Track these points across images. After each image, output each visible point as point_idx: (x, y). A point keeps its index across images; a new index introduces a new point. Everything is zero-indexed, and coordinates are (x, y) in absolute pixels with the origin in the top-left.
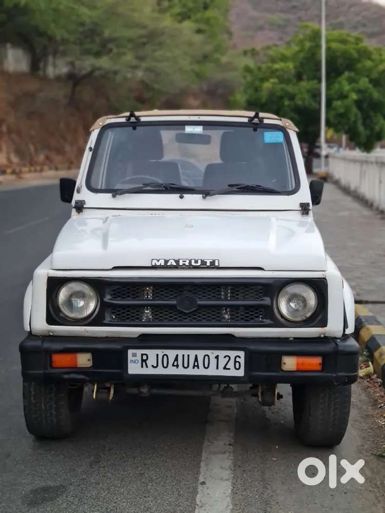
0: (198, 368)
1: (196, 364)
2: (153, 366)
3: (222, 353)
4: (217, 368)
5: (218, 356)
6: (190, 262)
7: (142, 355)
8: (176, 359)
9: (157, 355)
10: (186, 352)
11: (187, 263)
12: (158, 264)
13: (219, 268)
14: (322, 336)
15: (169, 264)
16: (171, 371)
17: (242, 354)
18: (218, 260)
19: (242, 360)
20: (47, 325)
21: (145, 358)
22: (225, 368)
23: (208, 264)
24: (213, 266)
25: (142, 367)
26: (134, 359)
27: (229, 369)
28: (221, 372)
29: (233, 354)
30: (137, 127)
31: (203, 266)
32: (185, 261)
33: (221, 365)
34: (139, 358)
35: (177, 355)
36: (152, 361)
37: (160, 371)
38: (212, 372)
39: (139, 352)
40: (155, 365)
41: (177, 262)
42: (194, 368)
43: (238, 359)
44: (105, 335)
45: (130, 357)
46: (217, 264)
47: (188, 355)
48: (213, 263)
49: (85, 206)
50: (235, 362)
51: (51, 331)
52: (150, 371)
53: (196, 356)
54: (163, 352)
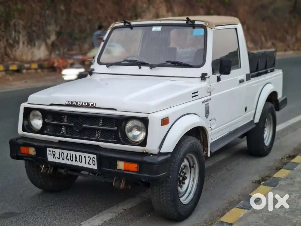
0: (77, 162)
1: (76, 160)
2: (58, 158)
3: (87, 155)
4: (85, 163)
5: (85, 156)
7: (53, 151)
8: (67, 156)
9: (59, 152)
10: (72, 152)
11: (81, 104)
12: (68, 103)
13: (95, 108)
14: (145, 152)
15: (73, 104)
16: (65, 162)
17: (95, 156)
18: (96, 103)
19: (95, 160)
20: (22, 131)
21: (54, 153)
22: (89, 164)
23: (90, 105)
24: (92, 107)
25: (53, 158)
26: (50, 153)
27: (90, 164)
28: (87, 166)
29: (92, 156)
31: (88, 106)
32: (80, 103)
33: (87, 162)
34: (51, 153)
35: (68, 153)
36: (57, 155)
37: (61, 161)
38: (83, 165)
39: (52, 150)
40: (59, 158)
42: (75, 162)
43: (94, 159)
45: (48, 152)
46: (94, 105)
47: (72, 154)
48: (92, 105)
50: (93, 161)
51: (24, 135)
52: (56, 160)
53: (76, 155)
54: (62, 151)
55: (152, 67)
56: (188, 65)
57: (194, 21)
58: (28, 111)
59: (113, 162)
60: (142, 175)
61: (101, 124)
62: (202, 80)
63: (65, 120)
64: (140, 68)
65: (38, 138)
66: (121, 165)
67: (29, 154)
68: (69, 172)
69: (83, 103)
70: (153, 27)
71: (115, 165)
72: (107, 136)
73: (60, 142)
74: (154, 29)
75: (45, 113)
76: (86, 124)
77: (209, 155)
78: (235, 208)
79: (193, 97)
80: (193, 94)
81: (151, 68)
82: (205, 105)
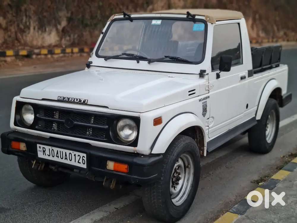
0: (67, 160)
1: (66, 158)
2: (48, 155)
3: (77, 153)
4: (75, 162)
5: (75, 154)
6: (74, 100)
7: (43, 148)
8: (57, 153)
9: (49, 149)
10: (62, 150)
11: (73, 100)
12: (60, 99)
14: (136, 152)
15: (65, 100)
16: (55, 159)
17: (85, 155)
18: (87, 100)
19: (85, 159)
20: (14, 125)
21: (44, 150)
22: (78, 162)
23: (82, 102)
24: (84, 103)
25: (44, 154)
26: (40, 149)
27: (80, 163)
28: (77, 164)
29: (82, 155)
30: (133, 20)
31: (80, 102)
32: (72, 99)
33: (77, 160)
35: (58, 151)
36: (47, 152)
37: (51, 158)
38: (73, 163)
39: (42, 146)
41: (69, 99)
42: (65, 159)
43: (84, 158)
44: (36, 135)
45: (38, 149)
46: (86, 102)
47: (62, 152)
48: (84, 101)
49: (91, 65)
50: (83, 159)
51: (16, 129)
52: (46, 157)
53: (66, 152)
54: (52, 148)
55: (150, 61)
56: (187, 60)
57: (195, 15)
58: (20, 105)
59: (103, 162)
60: (132, 177)
61: (92, 122)
62: (200, 77)
63: (57, 116)
64: (138, 62)
65: (29, 133)
66: (111, 165)
67: (19, 149)
68: (60, 169)
69: (74, 99)
70: (153, 20)
71: (105, 165)
72: (98, 135)
73: (51, 138)
74: (154, 22)
75: (37, 108)
76: (78, 121)
77: (205, 154)
78: (228, 212)
79: (189, 95)
80: (189, 92)
81: (149, 63)
82: (203, 103)
